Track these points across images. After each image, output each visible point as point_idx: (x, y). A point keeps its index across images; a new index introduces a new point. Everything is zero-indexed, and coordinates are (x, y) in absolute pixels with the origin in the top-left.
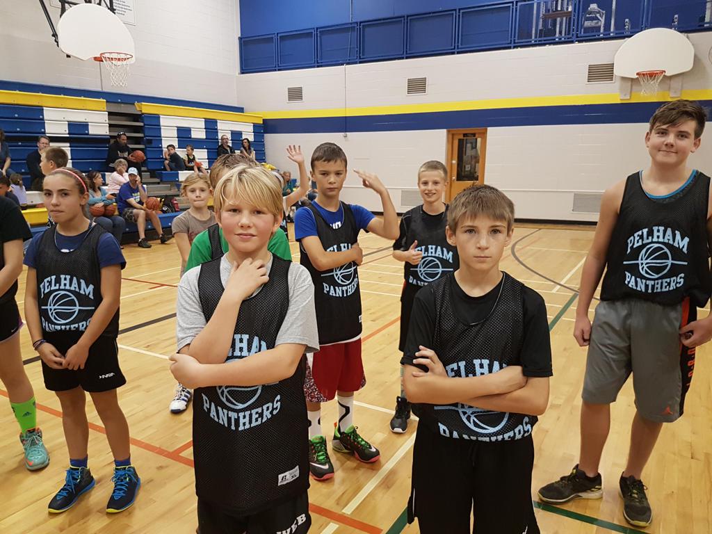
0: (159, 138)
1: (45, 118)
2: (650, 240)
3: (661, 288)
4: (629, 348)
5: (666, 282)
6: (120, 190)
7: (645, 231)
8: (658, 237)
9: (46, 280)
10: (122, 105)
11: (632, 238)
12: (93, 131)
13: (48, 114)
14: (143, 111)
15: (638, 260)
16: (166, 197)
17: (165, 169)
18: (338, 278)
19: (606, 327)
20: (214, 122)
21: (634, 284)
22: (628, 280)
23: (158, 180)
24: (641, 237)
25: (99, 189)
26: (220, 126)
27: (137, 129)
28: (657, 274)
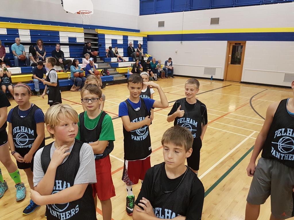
0: (104, 44)
1: (60, 36)
2: (285, 134)
3: (288, 158)
4: (270, 182)
5: (291, 156)
6: (86, 66)
7: (283, 129)
8: (289, 134)
9: (15, 128)
10: (91, 30)
11: (277, 131)
12: (78, 41)
13: (61, 34)
14: (98, 33)
15: (278, 143)
16: (105, 69)
17: (106, 57)
18: (138, 133)
19: (261, 171)
20: (127, 37)
21: (275, 154)
22: (272, 151)
23: (103, 61)
24: (281, 132)
25: (78, 66)
26: (129, 38)
27: (95, 40)
28: (287, 151)
